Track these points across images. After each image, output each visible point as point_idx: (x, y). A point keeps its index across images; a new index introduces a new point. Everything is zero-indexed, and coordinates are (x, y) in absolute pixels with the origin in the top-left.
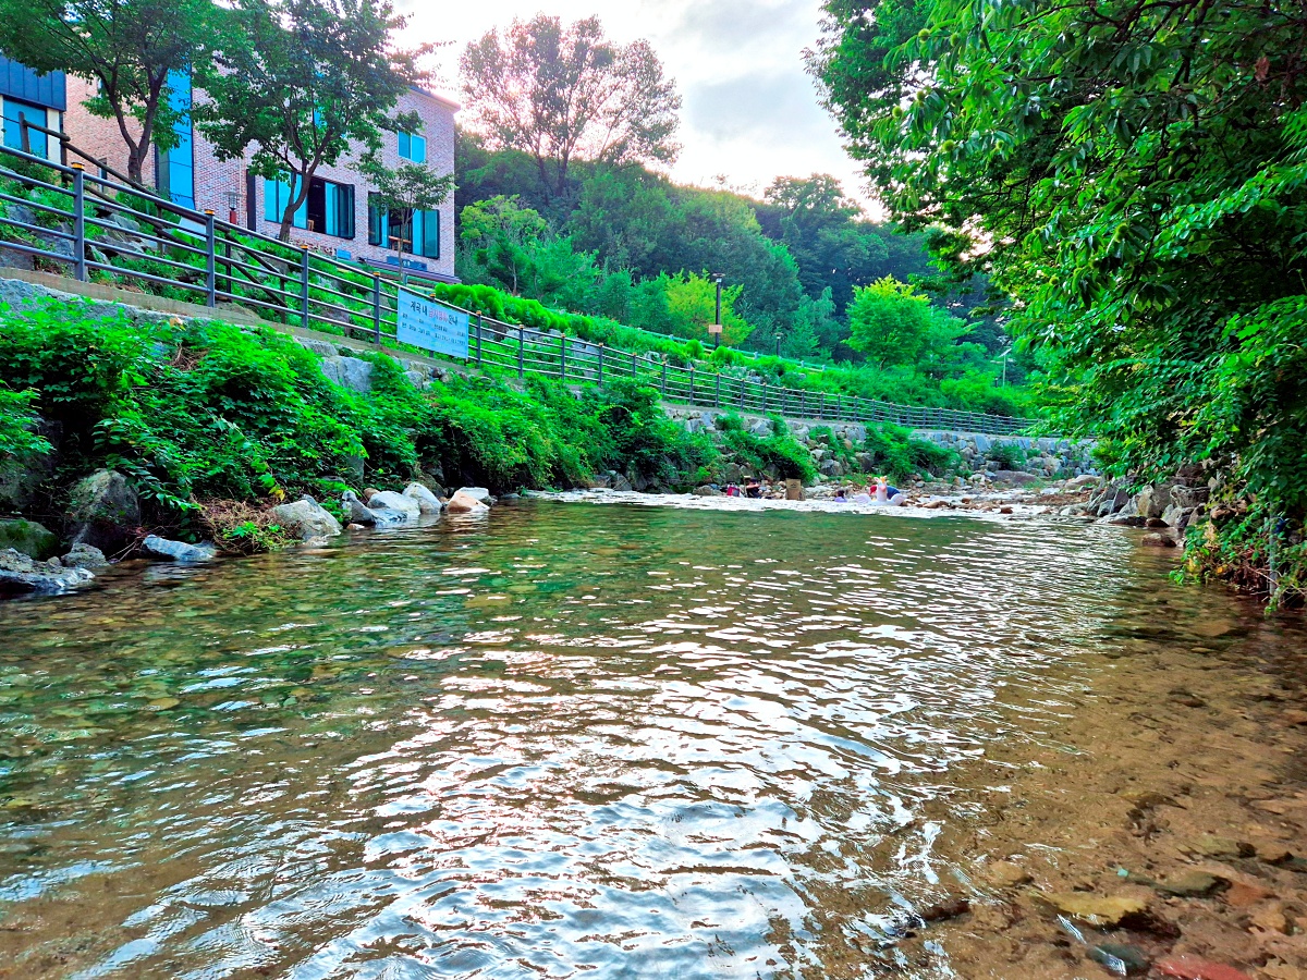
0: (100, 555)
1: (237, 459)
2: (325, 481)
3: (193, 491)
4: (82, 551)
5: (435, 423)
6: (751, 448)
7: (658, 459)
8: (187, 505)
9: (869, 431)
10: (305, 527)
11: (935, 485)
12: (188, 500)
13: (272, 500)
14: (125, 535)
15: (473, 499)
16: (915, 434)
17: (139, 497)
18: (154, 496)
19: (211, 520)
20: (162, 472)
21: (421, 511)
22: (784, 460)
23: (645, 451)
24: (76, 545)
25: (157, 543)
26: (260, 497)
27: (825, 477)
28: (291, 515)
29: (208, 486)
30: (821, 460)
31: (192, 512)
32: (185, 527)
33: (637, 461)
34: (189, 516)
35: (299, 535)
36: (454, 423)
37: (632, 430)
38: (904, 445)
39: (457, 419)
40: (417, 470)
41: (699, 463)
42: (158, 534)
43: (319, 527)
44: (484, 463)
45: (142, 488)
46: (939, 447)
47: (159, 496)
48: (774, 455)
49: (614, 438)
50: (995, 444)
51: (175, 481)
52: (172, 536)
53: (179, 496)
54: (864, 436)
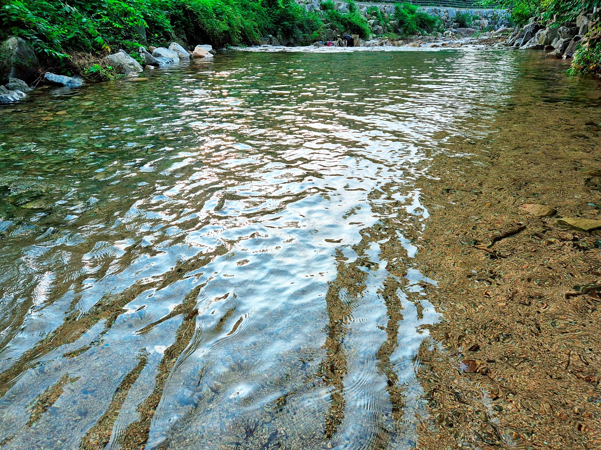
0: (25, 84)
1: (81, 29)
2: (127, 42)
3: (62, 47)
4: (15, 82)
5: (178, 7)
6: (338, 20)
7: (293, 27)
8: (62, 55)
9: (397, 8)
10: (124, 67)
11: (428, 37)
12: (61, 52)
13: (104, 53)
14: (34, 73)
15: (204, 51)
16: (420, 9)
17: (35, 52)
18: (43, 50)
19: (76, 63)
20: (43, 37)
21: (180, 58)
22: (355, 26)
23: (286, 23)
24: (11, 79)
25: (52, 77)
26: (98, 51)
27: (375, 35)
28: (116, 61)
29: (69, 45)
30: (373, 26)
31: (65, 59)
32: (64, 68)
33: (282, 29)
34: (64, 62)
35: (123, 71)
36: (189, 7)
37: (278, 10)
38: (414, 16)
39: (190, 5)
40: (173, 35)
41: (313, 29)
42: (51, 71)
43: (132, 67)
44: (207, 31)
45: (35, 46)
46: (431, 16)
47: (46, 50)
48: (350, 23)
49: (270, 16)
50: (458, 13)
51: (52, 42)
52: (58, 72)
53: (56, 50)
54: (394, 11)
